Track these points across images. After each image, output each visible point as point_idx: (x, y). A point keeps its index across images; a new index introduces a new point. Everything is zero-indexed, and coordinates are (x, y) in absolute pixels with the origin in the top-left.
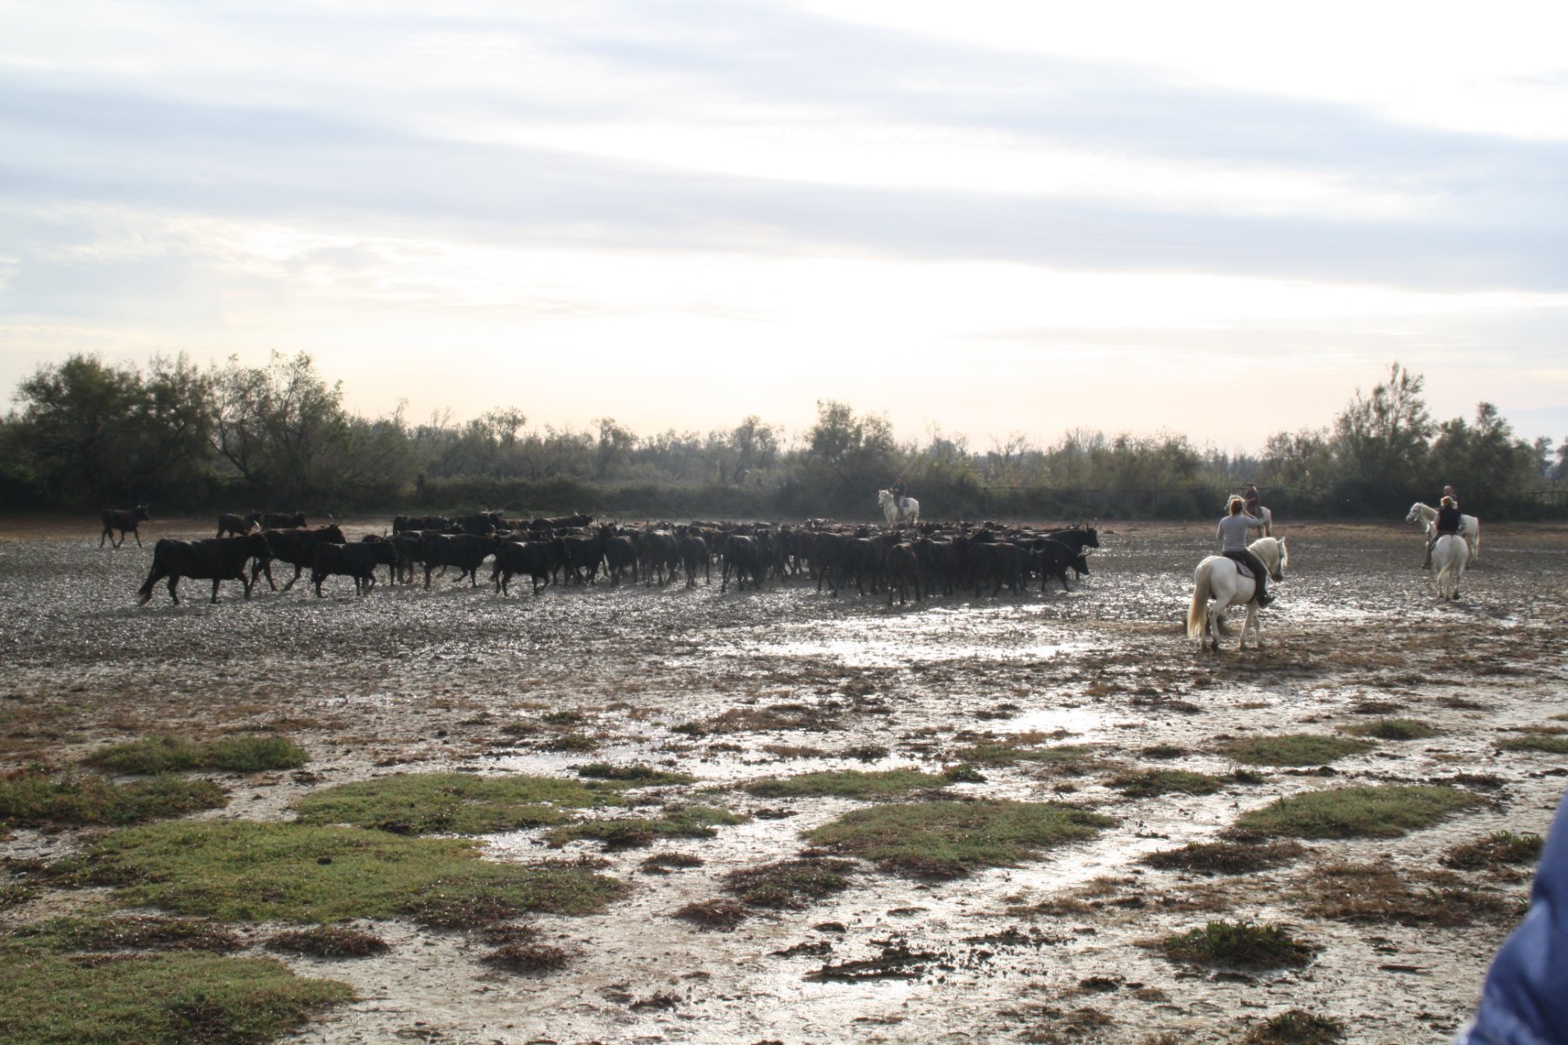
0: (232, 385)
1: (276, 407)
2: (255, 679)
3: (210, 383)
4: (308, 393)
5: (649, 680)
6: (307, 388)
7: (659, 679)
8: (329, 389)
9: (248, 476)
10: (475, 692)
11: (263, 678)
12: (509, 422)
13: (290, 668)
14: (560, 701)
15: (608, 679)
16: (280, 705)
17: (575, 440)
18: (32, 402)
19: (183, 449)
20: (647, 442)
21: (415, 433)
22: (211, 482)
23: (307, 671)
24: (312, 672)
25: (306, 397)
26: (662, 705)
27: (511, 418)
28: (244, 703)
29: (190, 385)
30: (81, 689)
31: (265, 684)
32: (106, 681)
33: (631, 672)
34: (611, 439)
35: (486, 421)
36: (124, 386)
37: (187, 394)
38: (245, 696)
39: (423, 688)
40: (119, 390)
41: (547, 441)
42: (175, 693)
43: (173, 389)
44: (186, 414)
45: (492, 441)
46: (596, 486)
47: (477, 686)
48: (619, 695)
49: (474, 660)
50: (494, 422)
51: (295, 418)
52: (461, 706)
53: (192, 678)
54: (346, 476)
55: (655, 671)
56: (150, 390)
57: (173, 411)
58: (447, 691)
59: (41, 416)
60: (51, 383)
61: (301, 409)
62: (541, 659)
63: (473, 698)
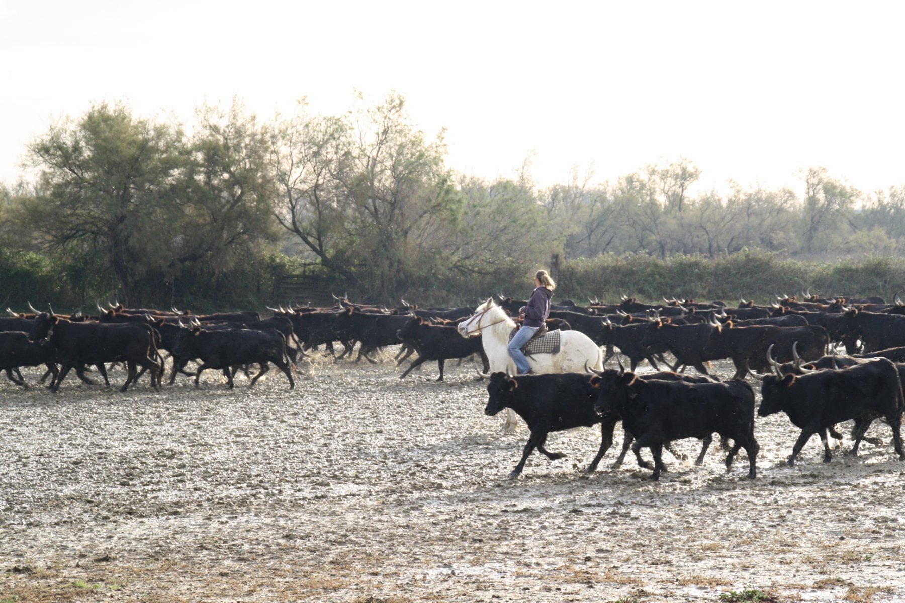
0: (303, 137)
1: (360, 167)
2: (332, 542)
3: (273, 137)
4: (402, 146)
5: (876, 545)
6: (400, 140)
7: (890, 544)
8: (429, 141)
9: (325, 261)
10: (627, 560)
11: (343, 541)
12: (676, 177)
13: (379, 526)
14: (746, 575)
15: (816, 543)
16: (365, 578)
17: (770, 199)
18: (45, 167)
19: (240, 227)
20: (875, 199)
21: (548, 199)
22: (277, 270)
23: (401, 531)
24: (409, 532)
25: (400, 153)
26: (895, 583)
27: (679, 171)
28: (317, 576)
29: (247, 140)
30: (106, 559)
31: (345, 548)
32: (140, 546)
33: (848, 533)
34: (821, 196)
35: (644, 177)
36: (162, 144)
37: (244, 153)
38: (318, 566)
39: (557, 555)
40: (155, 150)
41: (731, 202)
42: (228, 563)
43: (226, 147)
44: (242, 180)
45: (653, 203)
46: (799, 264)
47: (630, 552)
48: (830, 567)
49: (627, 515)
50: (656, 178)
51: (385, 181)
52: (608, 581)
53: (251, 541)
54: (455, 258)
55: (884, 532)
56: (198, 148)
57: (226, 176)
58: (588, 559)
59: (59, 186)
60: (69, 142)
61: (394, 168)
62: (719, 513)
63: (625, 568)
